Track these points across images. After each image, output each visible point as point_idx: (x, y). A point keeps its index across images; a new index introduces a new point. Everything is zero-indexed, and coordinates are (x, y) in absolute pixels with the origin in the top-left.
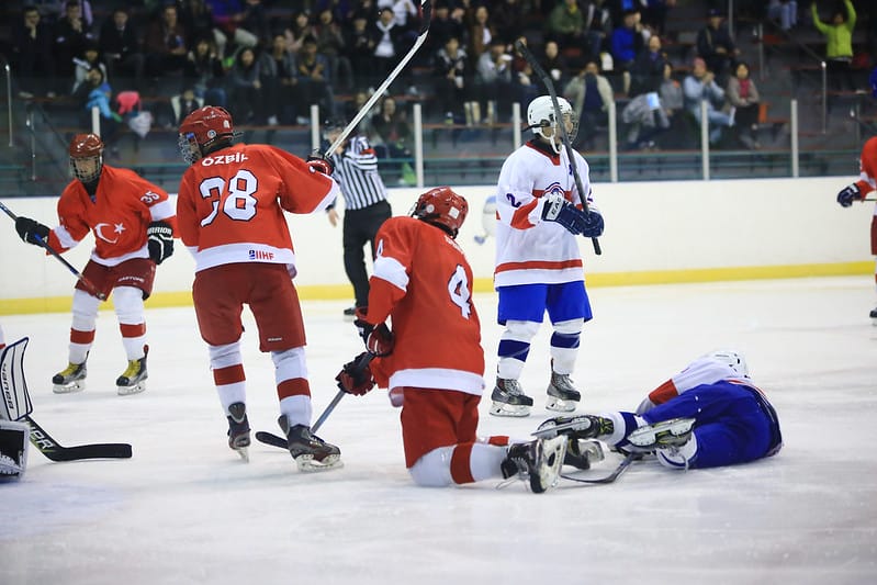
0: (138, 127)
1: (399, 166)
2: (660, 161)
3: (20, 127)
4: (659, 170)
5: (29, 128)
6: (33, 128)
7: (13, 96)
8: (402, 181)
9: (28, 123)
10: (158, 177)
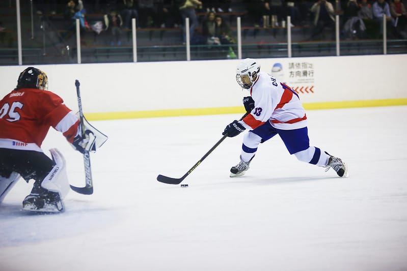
0: (96, 29)
1: (227, 48)
2: (359, 45)
3: (37, 29)
4: (359, 49)
5: (42, 29)
6: (44, 29)
7: (34, 13)
8: (228, 56)
9: (42, 27)
10: (106, 54)
